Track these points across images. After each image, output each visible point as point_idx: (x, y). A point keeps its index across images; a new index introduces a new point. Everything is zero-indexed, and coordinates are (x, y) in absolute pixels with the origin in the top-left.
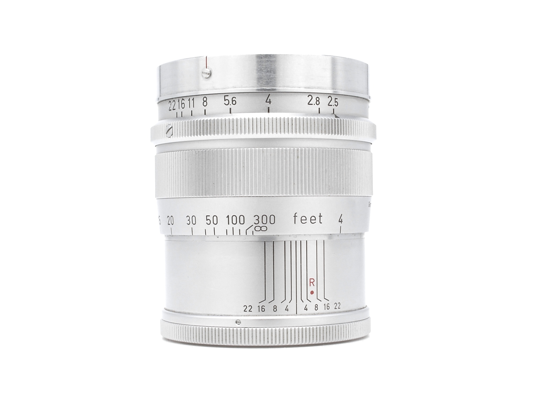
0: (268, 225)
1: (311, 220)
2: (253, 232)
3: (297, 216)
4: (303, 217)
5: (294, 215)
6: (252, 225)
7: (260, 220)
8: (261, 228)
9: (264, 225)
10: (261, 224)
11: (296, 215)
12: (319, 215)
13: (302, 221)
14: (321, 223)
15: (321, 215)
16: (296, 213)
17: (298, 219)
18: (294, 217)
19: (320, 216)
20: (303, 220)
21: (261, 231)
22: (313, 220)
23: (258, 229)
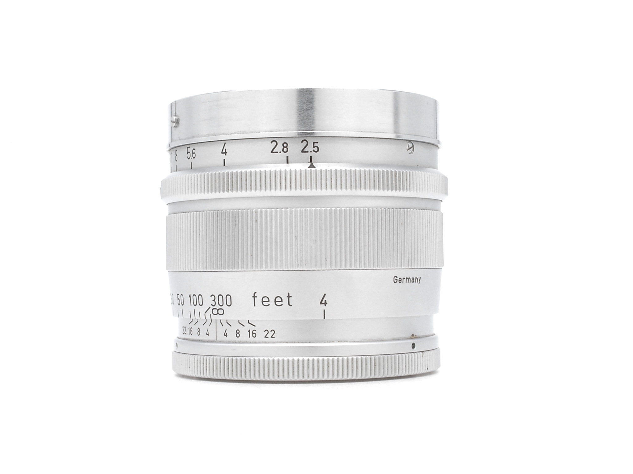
0: (225, 307)
1: (275, 302)
2: (211, 315)
3: (256, 297)
4: (264, 298)
5: (253, 296)
6: (210, 308)
7: (216, 300)
8: (218, 310)
9: (221, 307)
10: (217, 307)
11: (255, 295)
12: (287, 295)
13: (264, 303)
14: (291, 306)
15: (290, 295)
16: (256, 293)
17: (258, 300)
18: (253, 298)
19: (289, 297)
20: (265, 301)
21: (218, 314)
22: (278, 301)
23: (215, 312)
